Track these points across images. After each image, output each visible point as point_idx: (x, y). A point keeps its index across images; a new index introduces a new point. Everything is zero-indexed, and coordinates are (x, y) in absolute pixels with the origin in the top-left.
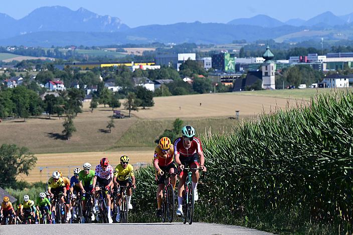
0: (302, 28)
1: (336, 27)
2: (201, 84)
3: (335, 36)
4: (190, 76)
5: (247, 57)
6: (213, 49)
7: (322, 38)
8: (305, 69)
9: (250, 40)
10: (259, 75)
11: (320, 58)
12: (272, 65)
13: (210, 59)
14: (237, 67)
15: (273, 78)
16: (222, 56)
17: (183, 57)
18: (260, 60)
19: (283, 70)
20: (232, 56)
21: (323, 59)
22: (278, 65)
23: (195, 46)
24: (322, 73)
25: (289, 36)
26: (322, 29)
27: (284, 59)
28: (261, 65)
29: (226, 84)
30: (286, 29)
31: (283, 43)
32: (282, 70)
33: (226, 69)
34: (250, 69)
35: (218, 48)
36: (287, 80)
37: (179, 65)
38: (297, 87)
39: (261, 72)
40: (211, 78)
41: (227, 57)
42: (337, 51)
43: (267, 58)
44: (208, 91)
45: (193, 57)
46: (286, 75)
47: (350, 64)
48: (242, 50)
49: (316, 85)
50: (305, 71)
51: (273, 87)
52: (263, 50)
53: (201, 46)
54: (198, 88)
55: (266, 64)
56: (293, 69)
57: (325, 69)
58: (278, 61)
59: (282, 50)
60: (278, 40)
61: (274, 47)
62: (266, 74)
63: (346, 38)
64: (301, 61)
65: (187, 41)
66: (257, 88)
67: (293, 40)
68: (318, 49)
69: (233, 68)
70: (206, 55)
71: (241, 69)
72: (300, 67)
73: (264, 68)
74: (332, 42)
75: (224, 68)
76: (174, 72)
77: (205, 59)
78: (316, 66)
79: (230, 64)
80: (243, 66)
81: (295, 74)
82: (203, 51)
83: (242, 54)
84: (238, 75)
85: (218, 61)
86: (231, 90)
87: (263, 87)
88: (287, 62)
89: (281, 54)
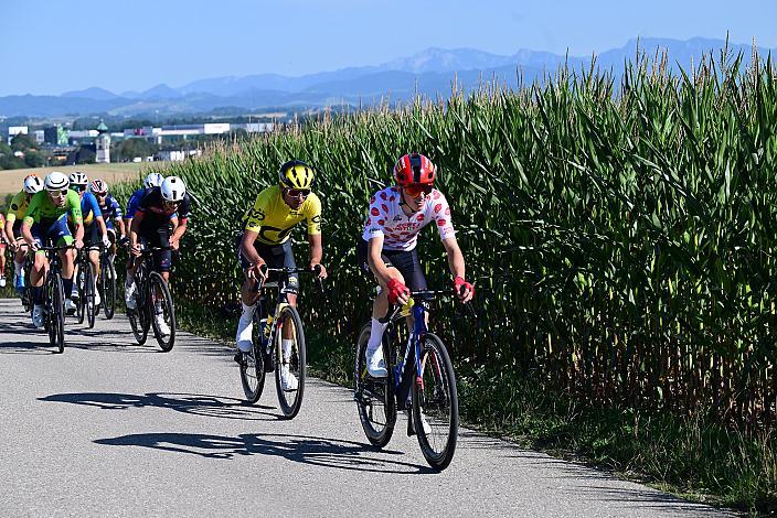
0: (136, 101)
1: (171, 99)
2: (34, 157)
3: (170, 108)
4: (22, 151)
5: (81, 130)
6: (45, 122)
7: (156, 111)
8: (139, 142)
9: (83, 114)
10: (93, 148)
11: (155, 131)
12: (107, 137)
13: (42, 132)
14: (71, 140)
15: (107, 151)
16: (54, 130)
17: (14, 130)
18: (94, 133)
19: (118, 143)
20: (65, 129)
21: (157, 132)
22: (113, 138)
23: (28, 120)
24: (157, 145)
25: (124, 109)
26: (155, 101)
27: (117, 132)
28: (94, 138)
29: (60, 158)
30: (120, 101)
31: (117, 116)
32: (116, 143)
33: (59, 142)
34: (84, 143)
35: (51, 122)
36: (122, 153)
37: (10, 139)
38: (132, 161)
39: (94, 145)
40: (44, 152)
41: (60, 130)
42: (172, 124)
43: (101, 132)
44: (40, 165)
45: (24, 130)
46: (120, 148)
47: (185, 137)
48: (75, 123)
49: (152, 158)
50: (140, 144)
51: (108, 160)
52: (96, 123)
53: (33, 119)
54: (30, 162)
55: (100, 137)
56: (127, 142)
57: (160, 142)
58: (113, 134)
59: (116, 122)
60: (113, 113)
61: (108, 120)
62: (101, 148)
63: (181, 111)
64: (136, 134)
65: (18, 114)
66: (91, 161)
67: (127, 113)
68: (153, 121)
69: (67, 142)
70: (38, 128)
71: (75, 142)
72: (135, 140)
73: (98, 141)
74: (167, 115)
75: (56, 141)
76: (5, 146)
77: (37, 132)
78: (151, 139)
79: (63, 138)
80: (76, 139)
81: (129, 147)
82: (36, 124)
83: (74, 128)
84: (72, 149)
85: (51, 134)
86: (64, 163)
87: (97, 160)
88: (121, 135)
89: (114, 127)
